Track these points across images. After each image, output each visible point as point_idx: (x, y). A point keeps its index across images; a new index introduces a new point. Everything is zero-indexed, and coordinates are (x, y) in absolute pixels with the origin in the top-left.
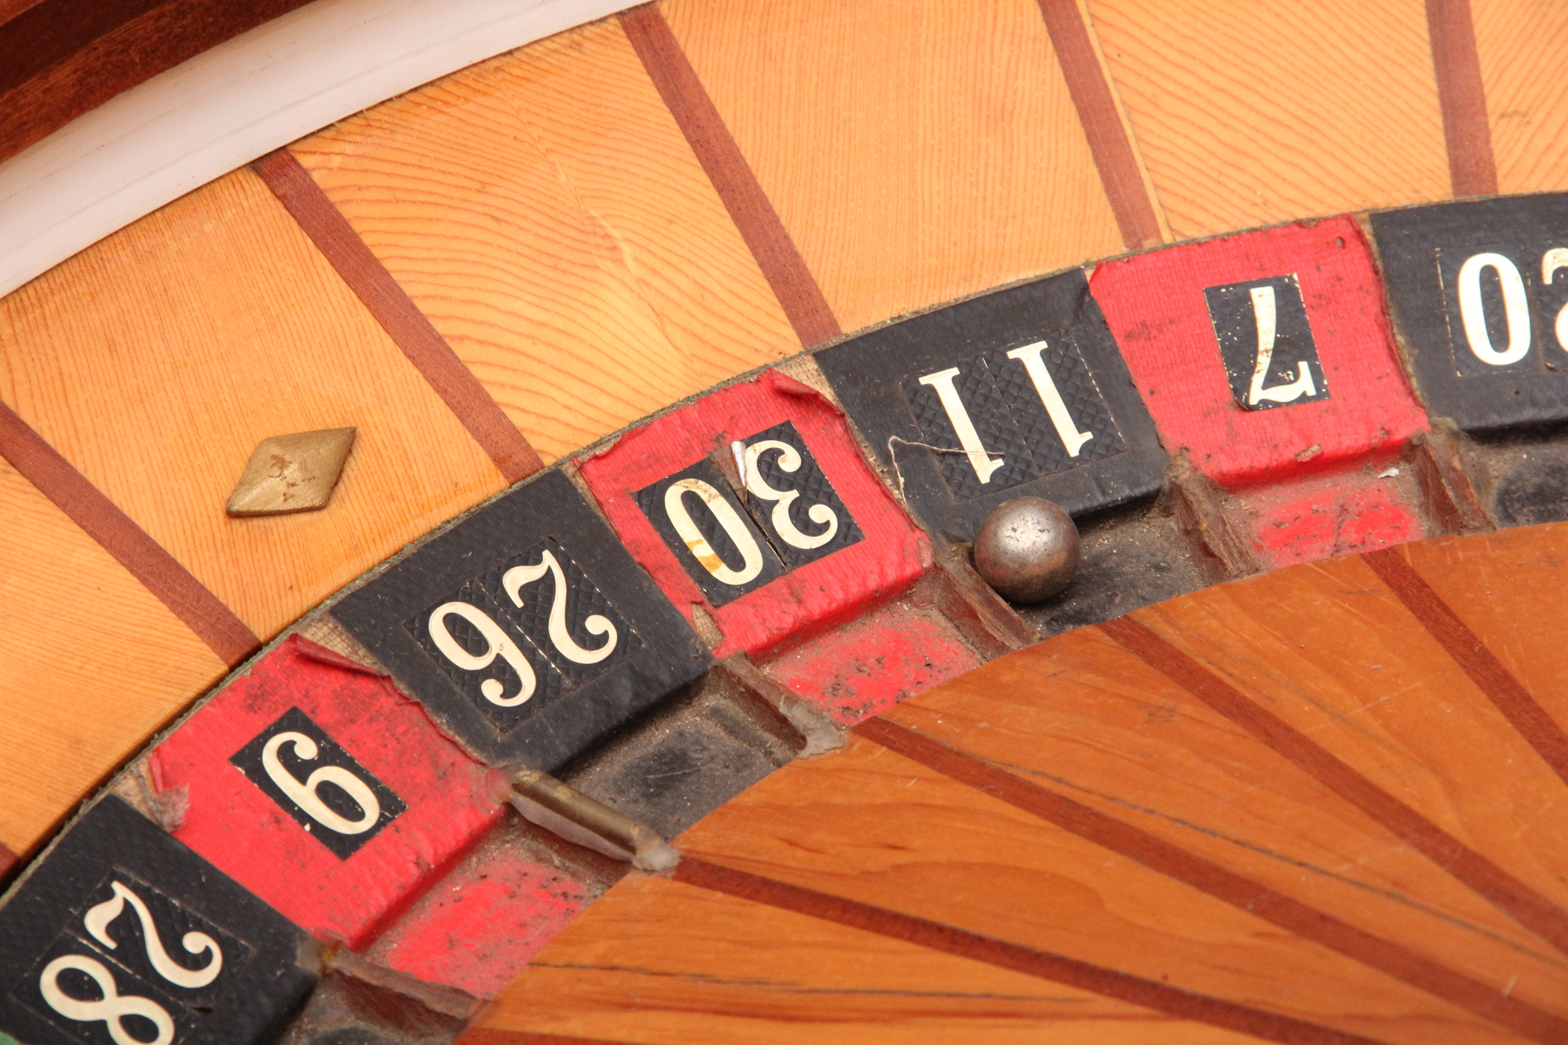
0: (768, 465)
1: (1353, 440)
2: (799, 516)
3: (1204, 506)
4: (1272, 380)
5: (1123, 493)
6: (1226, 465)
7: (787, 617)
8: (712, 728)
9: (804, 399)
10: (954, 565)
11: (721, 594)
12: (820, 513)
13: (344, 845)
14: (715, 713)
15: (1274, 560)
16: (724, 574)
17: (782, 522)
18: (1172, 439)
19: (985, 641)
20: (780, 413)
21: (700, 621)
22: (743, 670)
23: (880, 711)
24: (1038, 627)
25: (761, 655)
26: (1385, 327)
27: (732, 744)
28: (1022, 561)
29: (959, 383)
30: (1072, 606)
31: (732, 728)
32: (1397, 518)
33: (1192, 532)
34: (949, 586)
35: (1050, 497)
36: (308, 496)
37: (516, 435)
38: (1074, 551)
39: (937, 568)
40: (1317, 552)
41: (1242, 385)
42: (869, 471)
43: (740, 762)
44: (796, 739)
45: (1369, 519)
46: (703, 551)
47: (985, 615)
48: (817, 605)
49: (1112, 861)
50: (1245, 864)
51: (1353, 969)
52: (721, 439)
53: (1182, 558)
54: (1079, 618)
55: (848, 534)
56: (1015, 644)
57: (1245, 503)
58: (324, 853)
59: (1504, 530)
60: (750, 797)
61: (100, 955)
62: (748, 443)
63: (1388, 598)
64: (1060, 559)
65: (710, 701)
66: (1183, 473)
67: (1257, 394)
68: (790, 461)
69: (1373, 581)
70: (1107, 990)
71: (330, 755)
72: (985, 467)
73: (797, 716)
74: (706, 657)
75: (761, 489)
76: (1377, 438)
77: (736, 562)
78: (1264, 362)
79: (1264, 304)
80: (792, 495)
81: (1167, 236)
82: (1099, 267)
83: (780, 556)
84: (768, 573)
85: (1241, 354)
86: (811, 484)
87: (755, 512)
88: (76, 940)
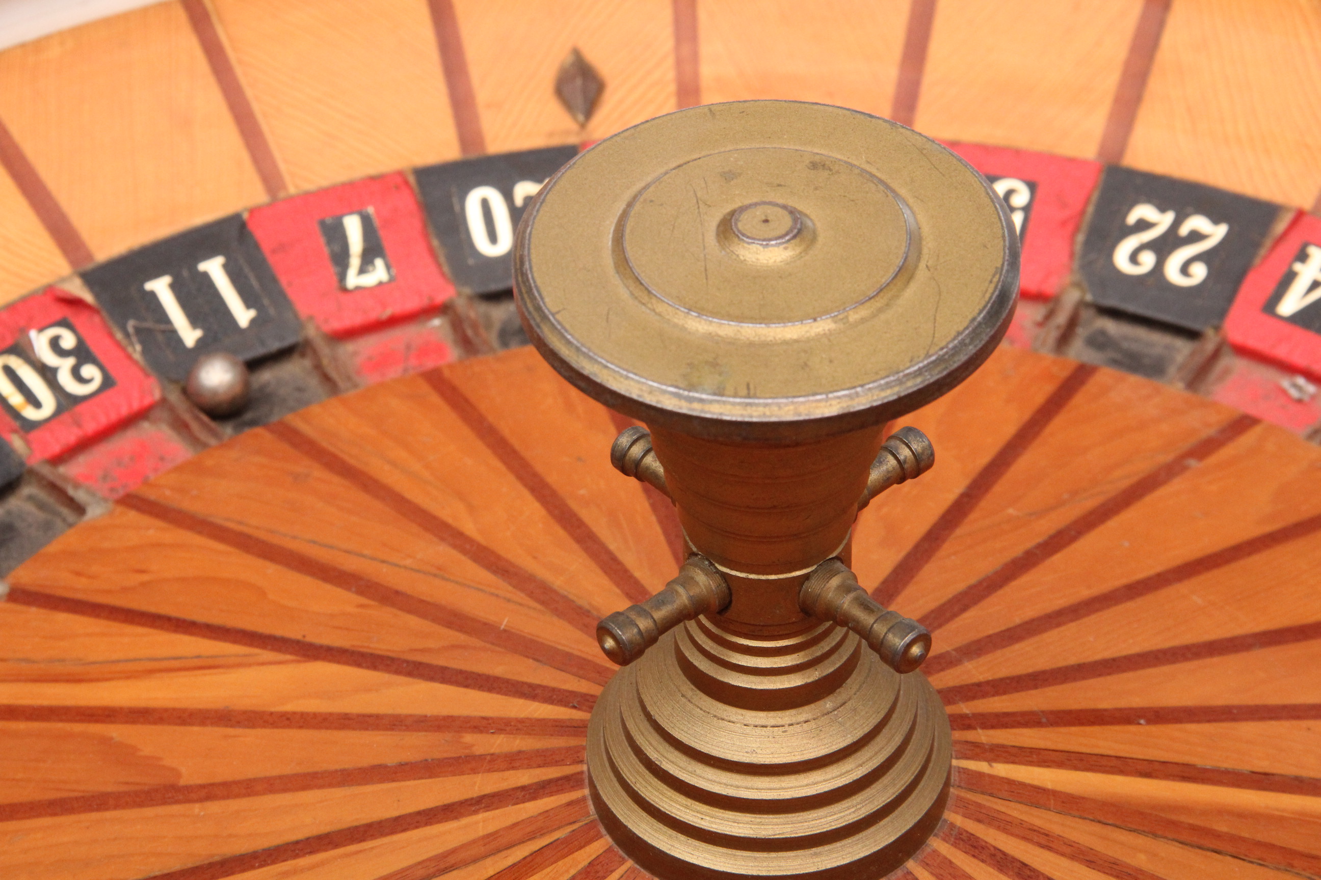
0: (55, 344)
1: (412, 304)
2: (76, 373)
3: (325, 350)
4: (362, 271)
5: (274, 346)
6: (337, 325)
7: (71, 436)
8: (29, 508)
9: (74, 303)
10: (174, 397)
11: (28, 426)
12: (89, 371)
14: (30, 498)
15: (369, 380)
16: (30, 413)
17: (65, 379)
18: (303, 311)
19: (195, 441)
20: (60, 312)
21: (17, 443)
22: (46, 471)
23: (134, 487)
24: (228, 430)
25: (57, 460)
26: (426, 236)
27: (41, 516)
28: (214, 392)
29: (173, 287)
30: (248, 416)
31: (41, 506)
32: (439, 349)
33: (318, 367)
34: (172, 409)
35: (230, 352)
38: (246, 384)
39: (164, 401)
40: (394, 373)
41: (342, 276)
42: (118, 344)
43: (47, 527)
44: (80, 509)
45: (424, 351)
46: (16, 399)
48: (90, 427)
49: (272, 569)
50: (350, 564)
51: (414, 621)
52: (24, 331)
53: (313, 382)
54: (253, 423)
55: (108, 383)
56: (213, 442)
57: (349, 348)
59: (501, 352)
60: (53, 547)
62: (41, 330)
63: (435, 398)
64: (238, 389)
65: (27, 490)
66: (311, 332)
67: (353, 279)
68: (68, 341)
69: (425, 388)
70: (270, 647)
72: (190, 336)
73: (80, 495)
74: (22, 464)
75: (49, 358)
76: (425, 302)
77: (37, 404)
78: (355, 262)
79: (353, 227)
80: (71, 361)
81: (292, 190)
82: (253, 211)
83: (66, 400)
84: (59, 411)
85: (341, 258)
86: (82, 354)
87: (48, 374)
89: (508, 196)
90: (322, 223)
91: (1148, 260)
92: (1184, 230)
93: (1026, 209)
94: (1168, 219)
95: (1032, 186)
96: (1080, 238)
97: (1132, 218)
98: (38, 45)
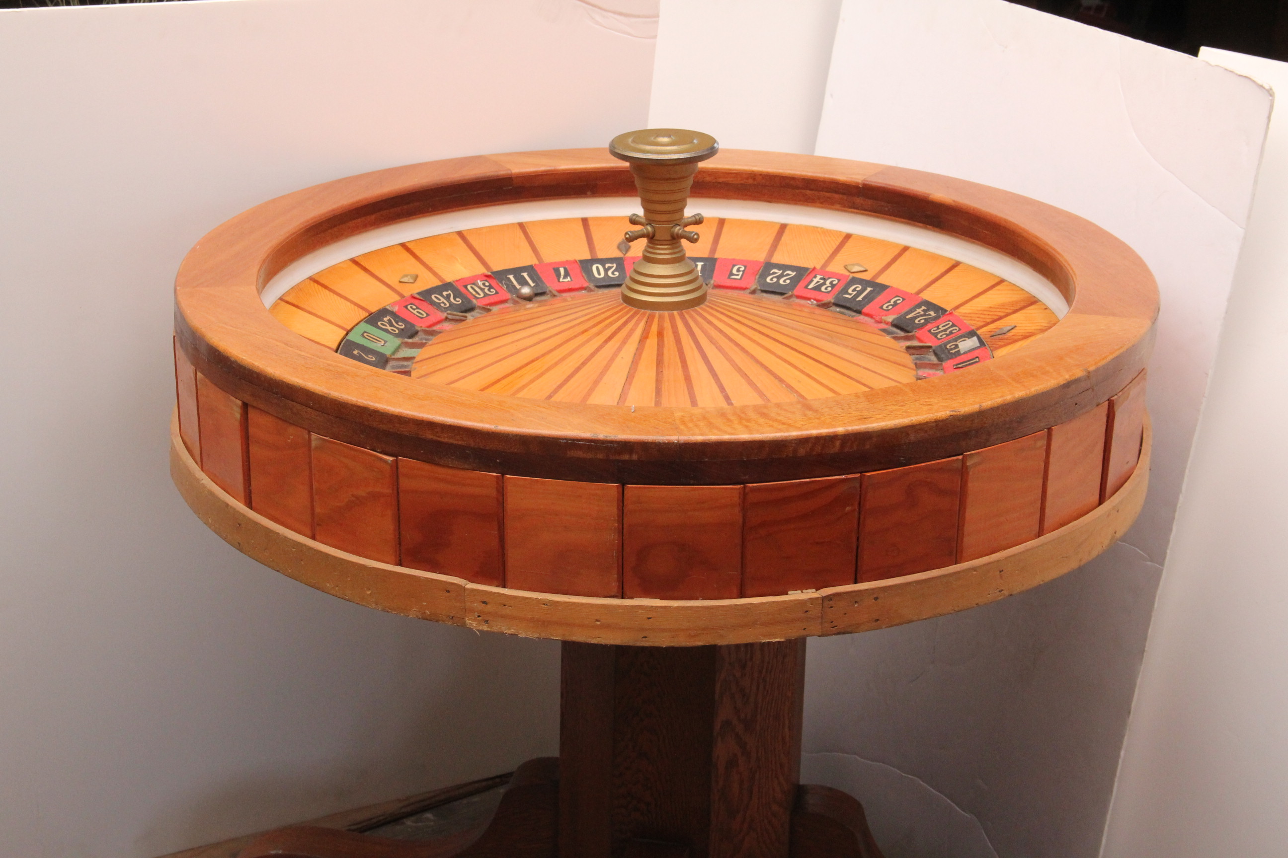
0: (484, 284)
1: (577, 286)
2: (489, 290)
3: (555, 294)
4: (564, 278)
6: (557, 289)
7: (487, 302)
8: (477, 314)
9: (489, 277)
11: (477, 298)
12: (492, 290)
13: (421, 318)
14: (478, 312)
16: (477, 296)
17: (486, 290)
18: (549, 285)
19: (521, 304)
20: (485, 278)
21: (475, 301)
22: (482, 306)
24: (529, 301)
25: (485, 305)
26: (581, 273)
28: (525, 294)
29: (514, 277)
31: (480, 314)
33: (552, 295)
34: (515, 298)
36: (411, 281)
37: (443, 279)
39: (512, 297)
41: (559, 280)
42: (500, 286)
46: (474, 293)
47: (517, 314)
48: (493, 301)
52: (476, 281)
53: (550, 298)
54: (536, 301)
55: (497, 293)
56: (525, 304)
57: (561, 293)
58: (418, 318)
61: (387, 323)
62: (482, 281)
64: (532, 292)
65: (477, 310)
66: (551, 290)
67: (561, 280)
68: (487, 284)
71: (418, 308)
72: (518, 287)
73: (491, 308)
74: (475, 304)
75: (482, 287)
76: (580, 286)
77: (479, 294)
78: (562, 277)
79: (562, 270)
80: (487, 288)
81: (545, 262)
82: (535, 265)
83: (486, 295)
84: (484, 296)
85: (559, 275)
86: (490, 287)
87: (482, 290)
88: (382, 320)
89: (604, 266)
90: (554, 269)
91: (775, 280)
92: (785, 274)
93: (743, 271)
94: (781, 271)
95: (745, 267)
96: (757, 276)
97: (771, 272)
98: (481, 229)
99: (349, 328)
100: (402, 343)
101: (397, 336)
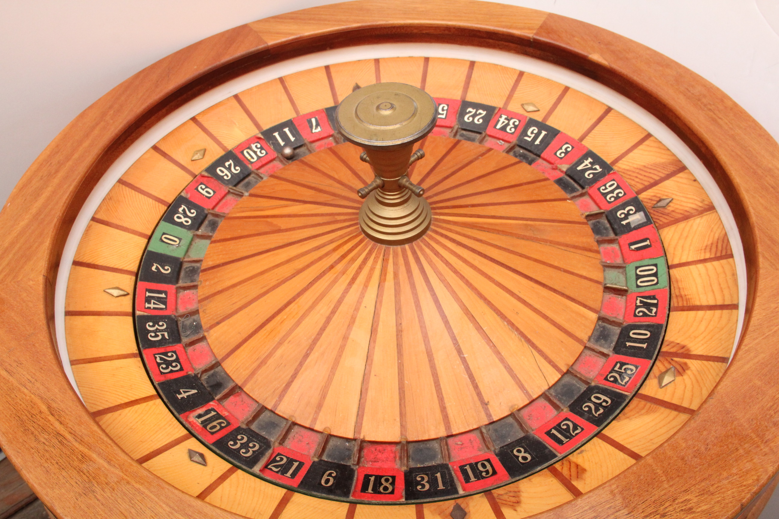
0: (256, 146)
1: (325, 135)
2: (260, 152)
3: (309, 145)
4: (316, 129)
5: (299, 145)
6: (311, 140)
7: (260, 164)
8: (253, 179)
9: (260, 138)
10: (280, 156)
11: (252, 163)
12: (263, 151)
13: (209, 198)
14: (253, 177)
15: (317, 150)
16: (252, 160)
17: (259, 153)
18: (304, 138)
19: (284, 164)
20: (257, 140)
21: (250, 166)
22: (256, 171)
23: (272, 173)
24: (290, 162)
25: (258, 169)
26: (328, 121)
27: (255, 180)
28: (287, 154)
29: (279, 134)
30: (294, 159)
31: (255, 178)
32: (331, 144)
33: (308, 149)
34: (279, 158)
35: (290, 146)
36: (201, 157)
37: (225, 147)
38: (294, 153)
39: (278, 157)
40: (323, 148)
41: (312, 130)
42: (268, 146)
43: (256, 182)
44: (262, 178)
45: (328, 144)
46: (249, 158)
47: (284, 161)
48: (264, 162)
49: (298, 187)
50: (313, 185)
51: (325, 195)
52: (250, 144)
53: (307, 151)
54: (295, 160)
55: (267, 153)
56: (287, 164)
57: (314, 144)
58: (207, 199)
59: (343, 143)
60: (258, 185)
61: (181, 214)
62: (254, 144)
63: (330, 153)
64: (292, 154)
65: (252, 175)
66: (306, 141)
67: (314, 131)
68: (259, 146)
69: (328, 151)
70: (298, 202)
71: (206, 187)
72: (282, 143)
73: (262, 176)
74: (250, 170)
75: (255, 149)
76: (328, 134)
77: (253, 158)
78: (314, 127)
79: (313, 120)
80: (259, 150)
81: (301, 114)
82: (294, 119)
83: (259, 158)
84: (258, 159)
85: (311, 127)
86: (262, 148)
87: (255, 152)
88: (178, 212)
90: (307, 120)
91: (471, 119)
93: (447, 110)
94: (475, 111)
95: (448, 105)
96: (458, 115)
97: (467, 111)
98: (251, 89)
99: (149, 233)
100: (194, 235)
101: (189, 228)
